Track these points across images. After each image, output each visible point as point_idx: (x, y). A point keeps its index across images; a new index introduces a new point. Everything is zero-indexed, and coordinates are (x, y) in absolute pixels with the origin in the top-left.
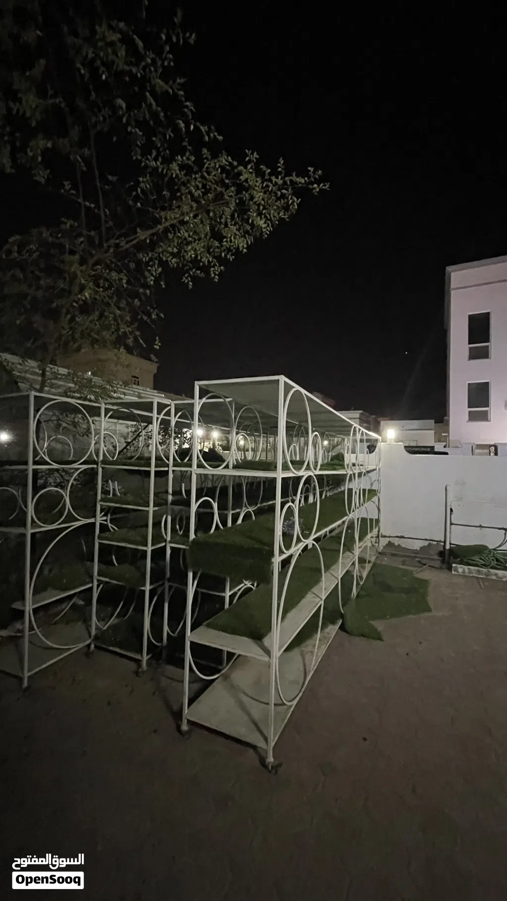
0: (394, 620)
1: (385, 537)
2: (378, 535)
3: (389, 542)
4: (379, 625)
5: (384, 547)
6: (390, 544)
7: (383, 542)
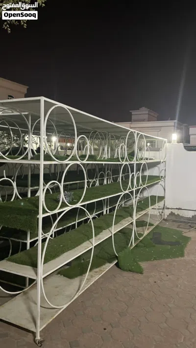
0: (155, 262)
1: (168, 209)
2: (164, 207)
3: (172, 212)
4: (143, 265)
5: (168, 216)
6: (172, 214)
7: (167, 212)
